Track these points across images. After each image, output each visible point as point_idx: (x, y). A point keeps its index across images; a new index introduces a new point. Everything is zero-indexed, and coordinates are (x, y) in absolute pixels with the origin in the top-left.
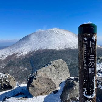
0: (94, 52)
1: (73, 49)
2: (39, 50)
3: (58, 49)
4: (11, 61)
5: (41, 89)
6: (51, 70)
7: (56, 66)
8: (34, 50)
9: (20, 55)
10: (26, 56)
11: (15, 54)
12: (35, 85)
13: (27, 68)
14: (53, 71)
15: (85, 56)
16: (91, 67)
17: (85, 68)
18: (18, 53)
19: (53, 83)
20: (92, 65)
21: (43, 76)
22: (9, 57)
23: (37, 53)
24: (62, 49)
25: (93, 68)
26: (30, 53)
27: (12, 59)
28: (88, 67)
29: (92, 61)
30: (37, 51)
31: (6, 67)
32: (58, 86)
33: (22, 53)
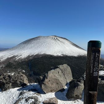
0: (98, 60)
1: (69, 56)
2: (38, 54)
3: (55, 55)
4: (10, 63)
5: (51, 87)
6: (59, 73)
7: (62, 70)
8: (32, 54)
9: (19, 58)
10: (25, 59)
11: (14, 57)
12: (47, 84)
13: (25, 71)
14: (60, 73)
15: (92, 63)
16: (95, 71)
17: (91, 72)
18: (18, 56)
19: (61, 83)
20: (96, 70)
21: (53, 77)
22: (8, 59)
23: (36, 57)
24: (59, 55)
25: (97, 72)
26: (29, 57)
27: (11, 61)
28: (93, 71)
29: (96, 67)
30: (36, 56)
31: (5, 68)
32: (64, 86)
33: (21, 56)
